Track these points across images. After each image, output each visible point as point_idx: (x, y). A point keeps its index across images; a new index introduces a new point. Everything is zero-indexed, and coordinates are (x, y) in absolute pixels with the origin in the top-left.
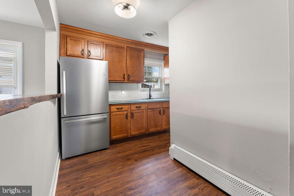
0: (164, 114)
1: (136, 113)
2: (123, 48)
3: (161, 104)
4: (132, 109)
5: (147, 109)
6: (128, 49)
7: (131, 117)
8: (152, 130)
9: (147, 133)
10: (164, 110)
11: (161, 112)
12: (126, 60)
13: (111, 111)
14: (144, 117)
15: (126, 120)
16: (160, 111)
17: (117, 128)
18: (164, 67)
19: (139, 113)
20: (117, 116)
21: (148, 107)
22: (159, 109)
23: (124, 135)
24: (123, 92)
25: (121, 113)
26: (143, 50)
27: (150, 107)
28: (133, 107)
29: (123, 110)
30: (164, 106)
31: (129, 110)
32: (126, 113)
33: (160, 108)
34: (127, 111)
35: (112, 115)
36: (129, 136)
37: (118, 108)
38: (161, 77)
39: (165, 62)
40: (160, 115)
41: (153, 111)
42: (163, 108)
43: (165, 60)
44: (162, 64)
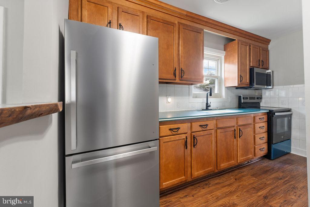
1: (200, 137)
2: (173, 24)
4: (193, 130)
5: (216, 128)
6: (181, 27)
7: (193, 144)
8: (224, 165)
9: (217, 171)
10: (240, 130)
12: (177, 45)
13: (161, 135)
14: (212, 143)
15: (185, 150)
16: (235, 132)
17: (170, 166)
19: (205, 136)
20: (170, 143)
21: (217, 125)
22: (233, 129)
23: (182, 179)
24: (170, 100)
25: (177, 137)
26: (203, 30)
27: (220, 125)
28: (196, 127)
29: (179, 132)
30: (240, 123)
31: (189, 132)
32: (184, 136)
33: (234, 127)
34: (186, 133)
35: (162, 142)
36: (189, 179)
37: (172, 128)
38: (219, 75)
39: (228, 52)
40: (235, 138)
41: (225, 132)
42: (238, 127)
43: (228, 49)
44: (221, 57)
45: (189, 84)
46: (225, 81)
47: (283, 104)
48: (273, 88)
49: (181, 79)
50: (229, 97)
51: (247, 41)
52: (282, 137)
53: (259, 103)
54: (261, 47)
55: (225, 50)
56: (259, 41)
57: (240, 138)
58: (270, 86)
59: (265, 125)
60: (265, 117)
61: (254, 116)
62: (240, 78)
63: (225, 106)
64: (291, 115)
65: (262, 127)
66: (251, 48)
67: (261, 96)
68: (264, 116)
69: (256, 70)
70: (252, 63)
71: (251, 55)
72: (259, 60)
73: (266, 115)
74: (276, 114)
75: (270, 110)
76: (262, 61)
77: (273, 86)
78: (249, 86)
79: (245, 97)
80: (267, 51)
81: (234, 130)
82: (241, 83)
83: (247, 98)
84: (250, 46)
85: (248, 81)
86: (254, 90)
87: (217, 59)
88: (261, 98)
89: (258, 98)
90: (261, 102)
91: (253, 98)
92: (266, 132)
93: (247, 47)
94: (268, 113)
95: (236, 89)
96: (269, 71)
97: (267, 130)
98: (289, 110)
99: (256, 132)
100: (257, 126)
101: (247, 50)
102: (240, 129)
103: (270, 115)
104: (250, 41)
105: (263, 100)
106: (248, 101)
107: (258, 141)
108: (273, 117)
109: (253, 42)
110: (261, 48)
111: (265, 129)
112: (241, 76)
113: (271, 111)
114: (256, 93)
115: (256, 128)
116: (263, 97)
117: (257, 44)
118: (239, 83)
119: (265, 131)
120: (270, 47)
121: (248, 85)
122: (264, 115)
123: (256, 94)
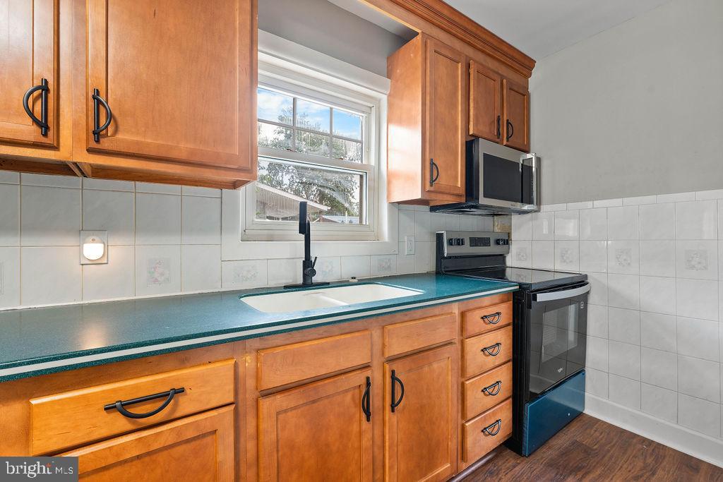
0: (393, 406)
3: (376, 334)
5: (252, 397)
10: (394, 378)
11: (375, 391)
16: (367, 393)
18: (389, 121)
21: (258, 378)
22: (360, 379)
24: (93, 250)
30: (396, 348)
33: (366, 367)
38: (373, 162)
39: (397, 81)
40: (368, 420)
41: (314, 402)
42: (387, 366)
43: (398, 71)
44: (379, 101)
45: (220, 185)
46: (389, 182)
47: (565, 261)
48: (538, 211)
49: (93, 145)
50: (406, 238)
51: (458, 45)
52: (560, 370)
53: (502, 257)
54: (506, 78)
55: (389, 77)
56: (497, 55)
57: (393, 411)
58: (530, 202)
59: (503, 338)
60: (505, 310)
61: (464, 309)
62: (431, 168)
63: (389, 267)
64: (585, 297)
65: (493, 347)
66: (471, 71)
67: (509, 234)
68: (503, 305)
69: (484, 148)
70: (476, 124)
71: (471, 97)
72: (499, 116)
73: (508, 301)
74: (541, 297)
75: (520, 285)
76: (508, 123)
77: (539, 203)
78: (463, 200)
79: (454, 237)
80: (523, 95)
81: (364, 381)
82: (432, 189)
83: (460, 242)
84: (468, 66)
85: (460, 183)
86: (491, 218)
87: (369, 108)
88: (507, 242)
89: (497, 242)
90: (508, 253)
91: (484, 242)
92: (508, 361)
93: (457, 68)
94: (515, 293)
95: (431, 211)
96: (529, 156)
97: (510, 356)
98: (581, 282)
99: (471, 370)
100: (474, 345)
101: (455, 77)
102: (393, 372)
103: (522, 299)
104: (469, 51)
105: (514, 247)
106: (466, 249)
107: (476, 400)
108: (530, 307)
109: (480, 57)
110: (505, 81)
111: (505, 351)
112: (432, 164)
113: (525, 289)
114: (494, 227)
115: (469, 357)
116: (514, 237)
117: (491, 64)
118: (428, 188)
119: (504, 361)
120: (533, 83)
121: (458, 195)
122: (503, 302)
123: (497, 230)
